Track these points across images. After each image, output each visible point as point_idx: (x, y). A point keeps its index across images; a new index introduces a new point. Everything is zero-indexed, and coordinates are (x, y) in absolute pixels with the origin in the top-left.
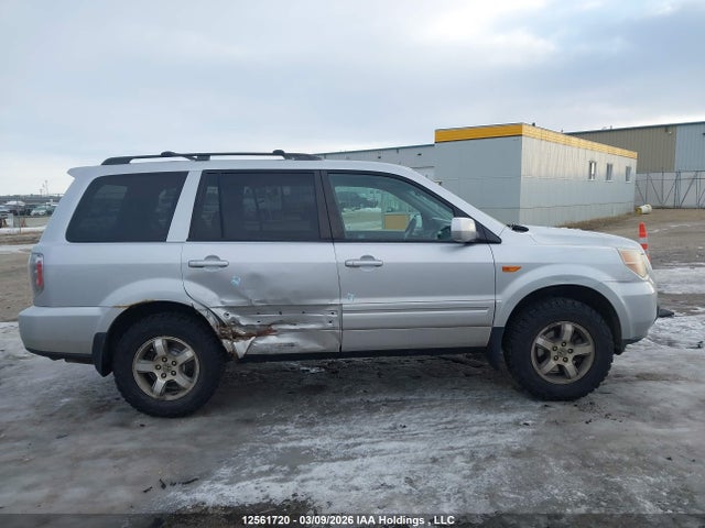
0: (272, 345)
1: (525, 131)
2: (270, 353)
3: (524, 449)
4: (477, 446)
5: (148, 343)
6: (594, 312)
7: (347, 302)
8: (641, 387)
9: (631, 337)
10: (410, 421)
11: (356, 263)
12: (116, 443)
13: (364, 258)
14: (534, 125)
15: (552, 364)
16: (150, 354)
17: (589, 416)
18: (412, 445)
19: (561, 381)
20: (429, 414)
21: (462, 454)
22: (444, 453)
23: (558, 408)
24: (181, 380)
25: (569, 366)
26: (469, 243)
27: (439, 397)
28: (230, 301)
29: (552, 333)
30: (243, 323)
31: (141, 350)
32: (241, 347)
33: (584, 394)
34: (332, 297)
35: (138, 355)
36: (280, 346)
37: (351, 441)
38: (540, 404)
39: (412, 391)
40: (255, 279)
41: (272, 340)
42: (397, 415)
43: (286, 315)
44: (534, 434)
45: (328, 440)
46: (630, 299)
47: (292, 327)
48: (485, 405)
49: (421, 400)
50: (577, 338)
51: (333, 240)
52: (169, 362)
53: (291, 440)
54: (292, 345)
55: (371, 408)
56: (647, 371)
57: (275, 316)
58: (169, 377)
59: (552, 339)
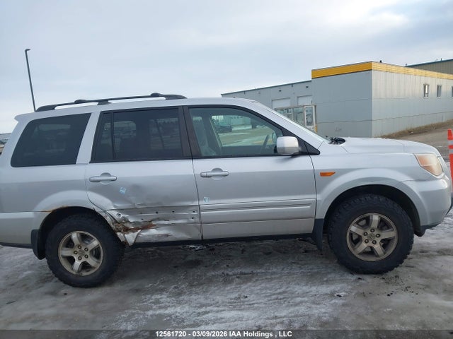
0: (153, 236)
1: (373, 67)
2: (152, 241)
3: (332, 320)
4: (296, 316)
5: (68, 236)
6: (396, 205)
7: (204, 203)
8: (440, 261)
9: (429, 223)
10: (252, 292)
11: (208, 174)
12: (41, 309)
13: (215, 170)
14: (381, 61)
15: (364, 246)
16: (70, 244)
17: (391, 288)
18: (245, 314)
19: (372, 259)
20: (268, 286)
21: (282, 323)
22: (269, 322)
23: (369, 280)
24: (91, 261)
25: (378, 247)
26: (294, 156)
27: (279, 271)
28: (119, 205)
29: (363, 222)
30: (131, 220)
31: (63, 241)
32: (130, 238)
33: (391, 269)
34: (193, 200)
35: (61, 245)
36: (158, 236)
37: (203, 310)
38: (356, 277)
39: (261, 266)
40: (136, 188)
41: (153, 231)
42: (244, 287)
43: (161, 214)
44: (344, 305)
45: (187, 308)
46: (425, 194)
47: (166, 222)
48: (312, 278)
49: (265, 274)
50: (383, 225)
51: (192, 157)
52: (83, 249)
53: (160, 308)
54: (167, 235)
55: (227, 280)
56: (447, 247)
57: (153, 215)
58: (84, 259)
59: (363, 227)
